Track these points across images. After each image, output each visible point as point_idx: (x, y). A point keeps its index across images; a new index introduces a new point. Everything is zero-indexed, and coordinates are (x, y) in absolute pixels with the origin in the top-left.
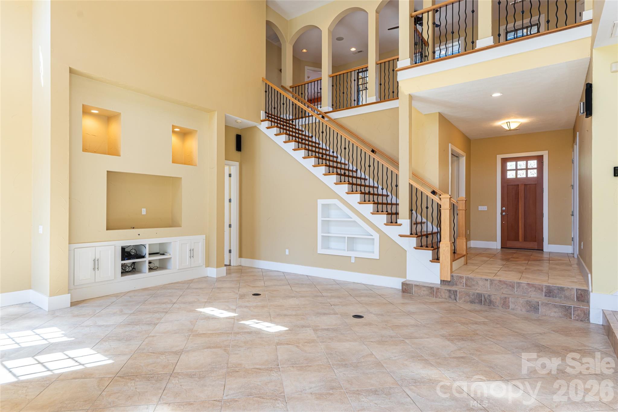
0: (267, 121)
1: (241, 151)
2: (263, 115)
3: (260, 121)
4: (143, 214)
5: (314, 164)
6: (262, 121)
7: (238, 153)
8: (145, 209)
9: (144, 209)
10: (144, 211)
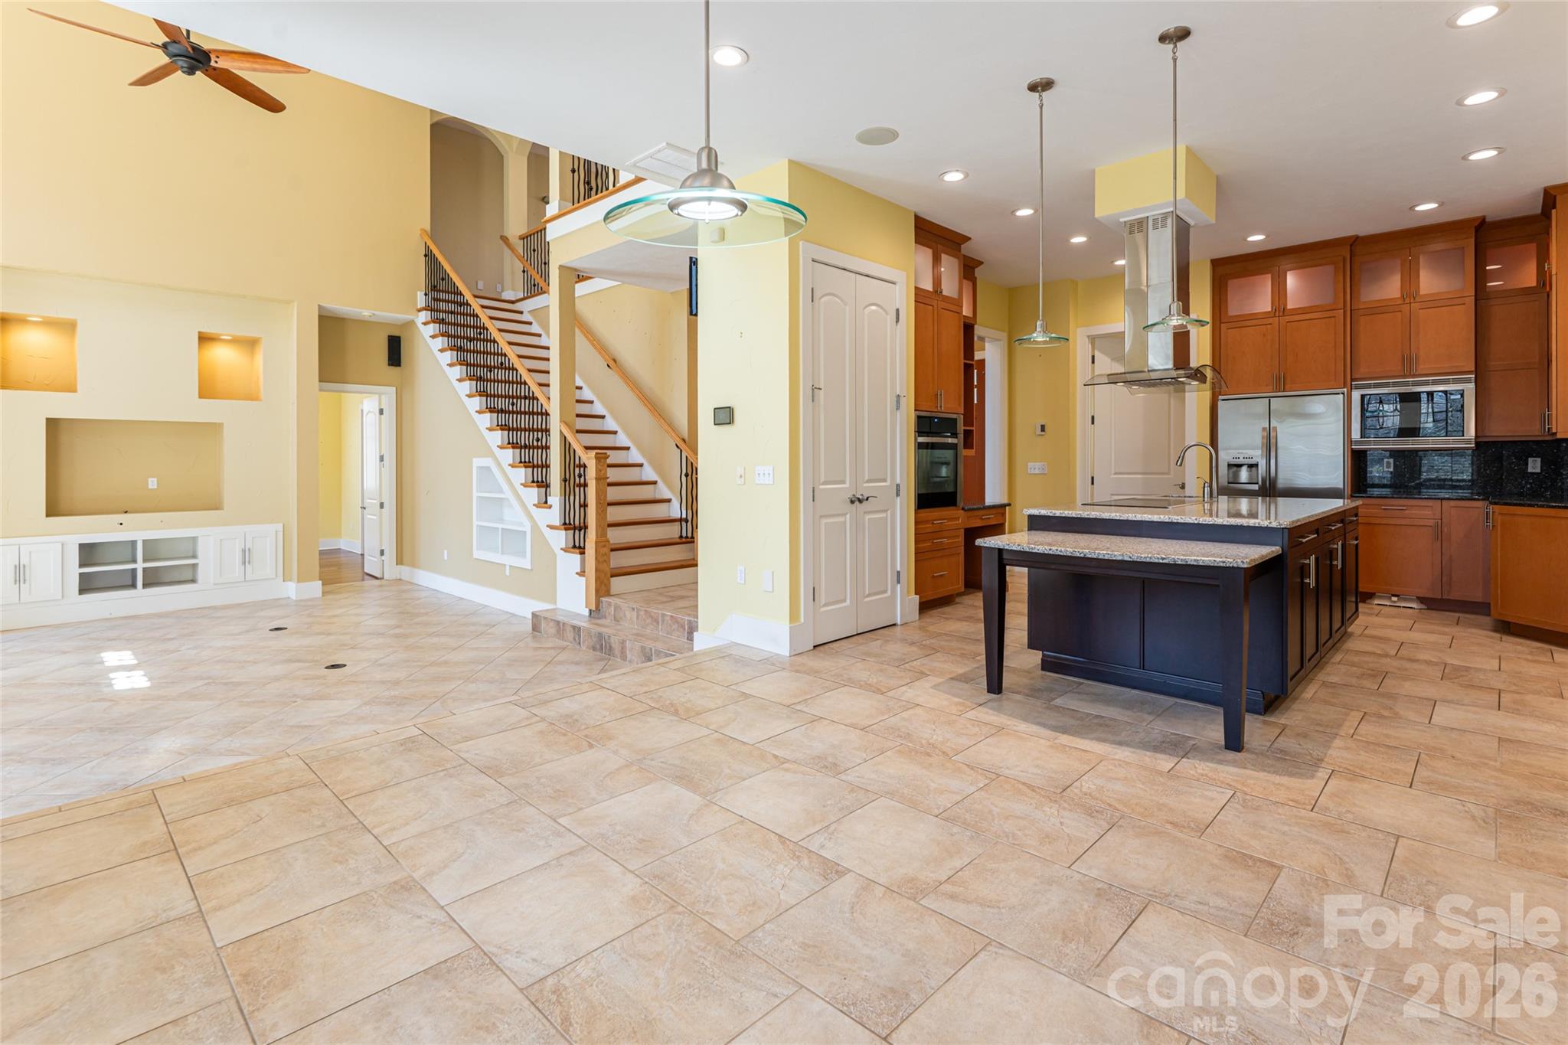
0: (424, 312)
1: (400, 365)
2: (421, 301)
3: (415, 310)
4: (150, 487)
5: (468, 393)
6: (419, 310)
7: (394, 370)
8: (155, 480)
9: (152, 479)
10: (153, 483)
